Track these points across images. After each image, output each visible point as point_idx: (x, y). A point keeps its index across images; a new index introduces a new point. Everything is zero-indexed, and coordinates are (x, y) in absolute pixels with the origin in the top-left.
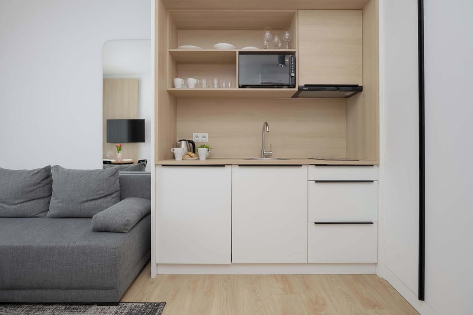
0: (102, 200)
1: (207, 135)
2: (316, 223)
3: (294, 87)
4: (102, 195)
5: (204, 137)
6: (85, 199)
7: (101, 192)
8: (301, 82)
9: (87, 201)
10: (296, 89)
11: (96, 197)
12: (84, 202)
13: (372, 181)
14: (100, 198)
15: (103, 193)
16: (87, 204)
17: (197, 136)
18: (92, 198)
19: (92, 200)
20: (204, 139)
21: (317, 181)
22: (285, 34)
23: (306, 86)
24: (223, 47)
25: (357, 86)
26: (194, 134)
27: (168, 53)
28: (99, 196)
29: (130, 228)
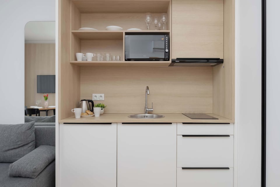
0: (20, 149)
1: (103, 95)
2: (183, 168)
3: (169, 60)
4: (21, 145)
5: (101, 96)
6: (7, 148)
7: (19, 143)
8: (174, 56)
9: (9, 150)
10: (170, 62)
11: (16, 147)
12: (6, 151)
13: (228, 136)
14: (19, 147)
15: (21, 143)
16: (8, 152)
17: (96, 96)
18: (12, 147)
19: (12, 149)
20: (101, 98)
21: (184, 136)
22: (162, 17)
23: (177, 59)
24: (114, 28)
25: (219, 59)
26: (94, 95)
27: (71, 34)
28: (18, 146)
29: (37, 174)
